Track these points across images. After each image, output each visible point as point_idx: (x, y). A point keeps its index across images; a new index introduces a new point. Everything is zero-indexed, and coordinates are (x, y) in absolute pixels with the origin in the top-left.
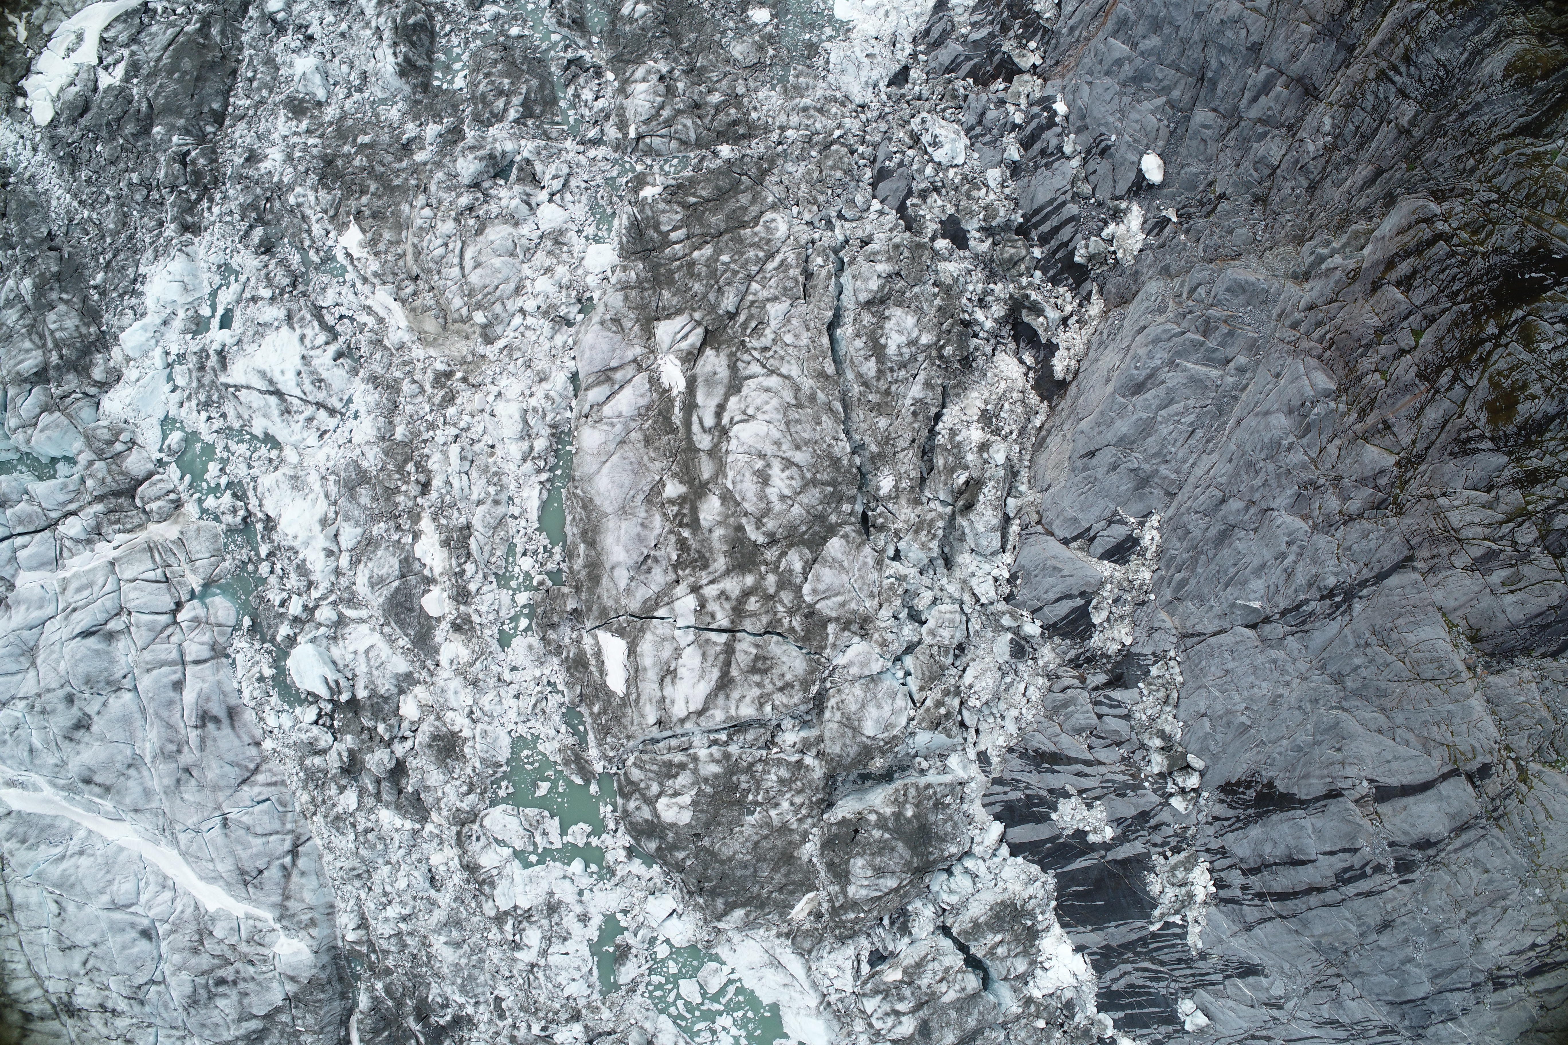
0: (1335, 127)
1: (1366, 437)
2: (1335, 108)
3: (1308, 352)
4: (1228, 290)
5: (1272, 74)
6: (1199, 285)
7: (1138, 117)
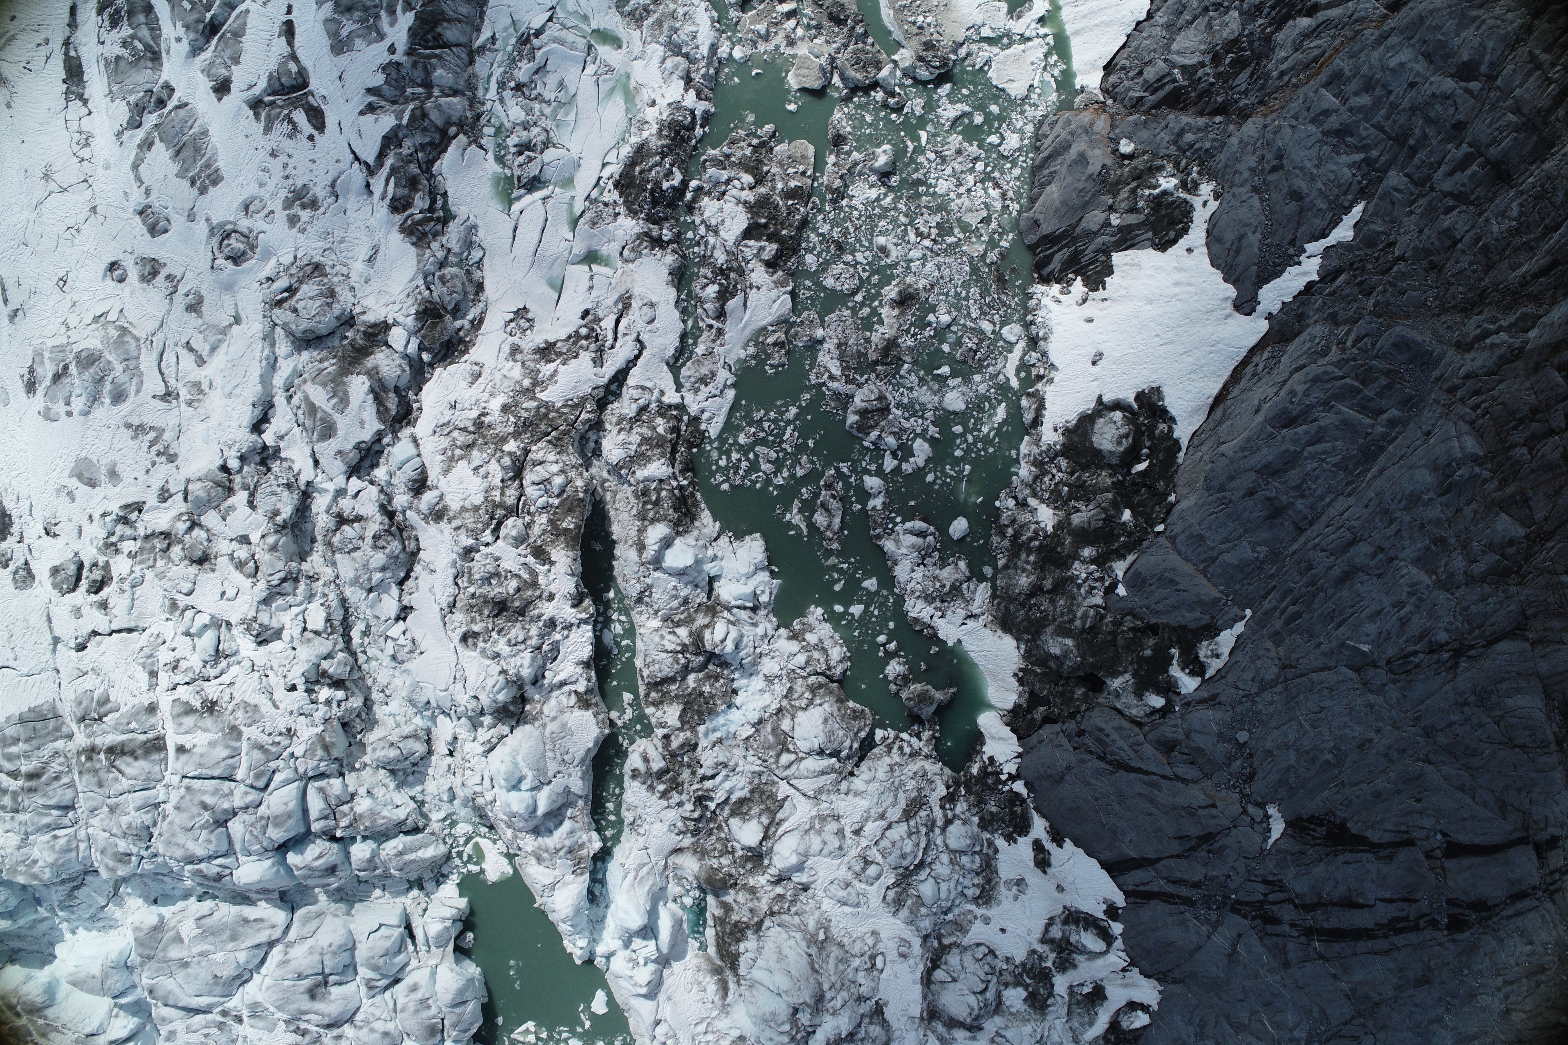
0: (1521, 214)
1: (1504, 506)
2: (1525, 196)
3: (1462, 418)
4: (1395, 345)
5: (1472, 153)
6: (1366, 335)
7: (1334, 168)
